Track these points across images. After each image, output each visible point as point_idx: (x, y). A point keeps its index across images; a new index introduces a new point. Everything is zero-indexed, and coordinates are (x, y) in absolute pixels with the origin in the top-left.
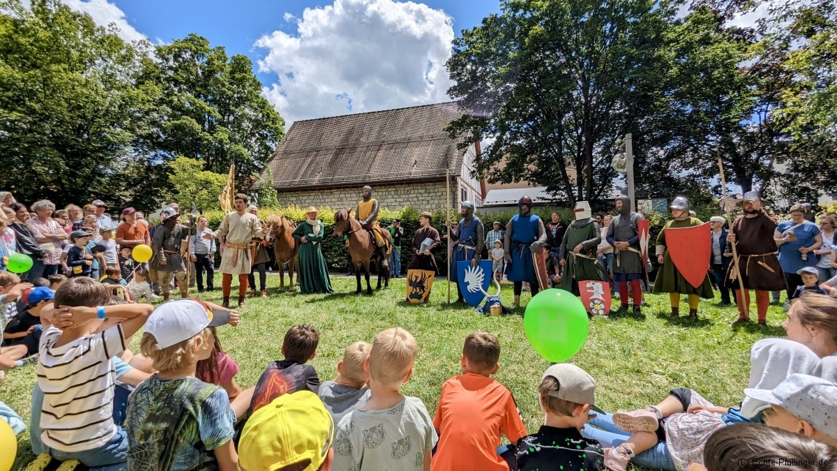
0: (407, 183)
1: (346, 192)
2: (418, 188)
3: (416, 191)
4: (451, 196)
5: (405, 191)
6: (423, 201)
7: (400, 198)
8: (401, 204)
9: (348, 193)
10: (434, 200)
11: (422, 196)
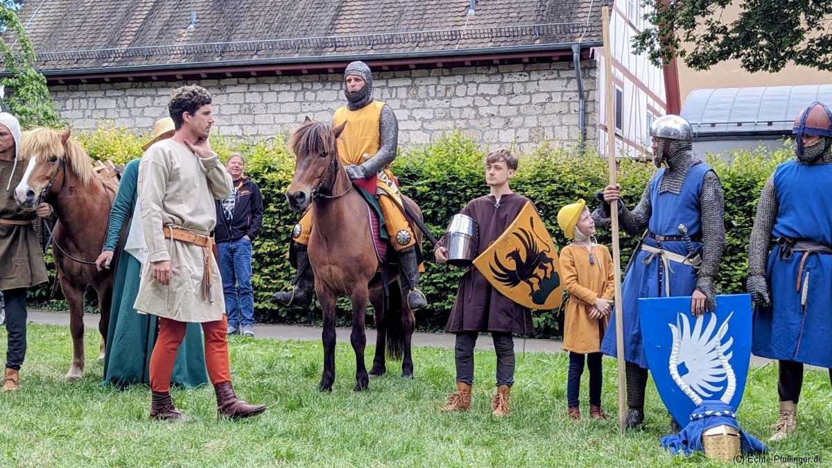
0: (446, 66)
1: (265, 88)
2: (479, 79)
3: (472, 89)
4: (576, 106)
5: (439, 88)
6: (492, 119)
7: (424, 107)
8: (425, 125)
9: (270, 91)
10: (524, 116)
11: (490, 104)
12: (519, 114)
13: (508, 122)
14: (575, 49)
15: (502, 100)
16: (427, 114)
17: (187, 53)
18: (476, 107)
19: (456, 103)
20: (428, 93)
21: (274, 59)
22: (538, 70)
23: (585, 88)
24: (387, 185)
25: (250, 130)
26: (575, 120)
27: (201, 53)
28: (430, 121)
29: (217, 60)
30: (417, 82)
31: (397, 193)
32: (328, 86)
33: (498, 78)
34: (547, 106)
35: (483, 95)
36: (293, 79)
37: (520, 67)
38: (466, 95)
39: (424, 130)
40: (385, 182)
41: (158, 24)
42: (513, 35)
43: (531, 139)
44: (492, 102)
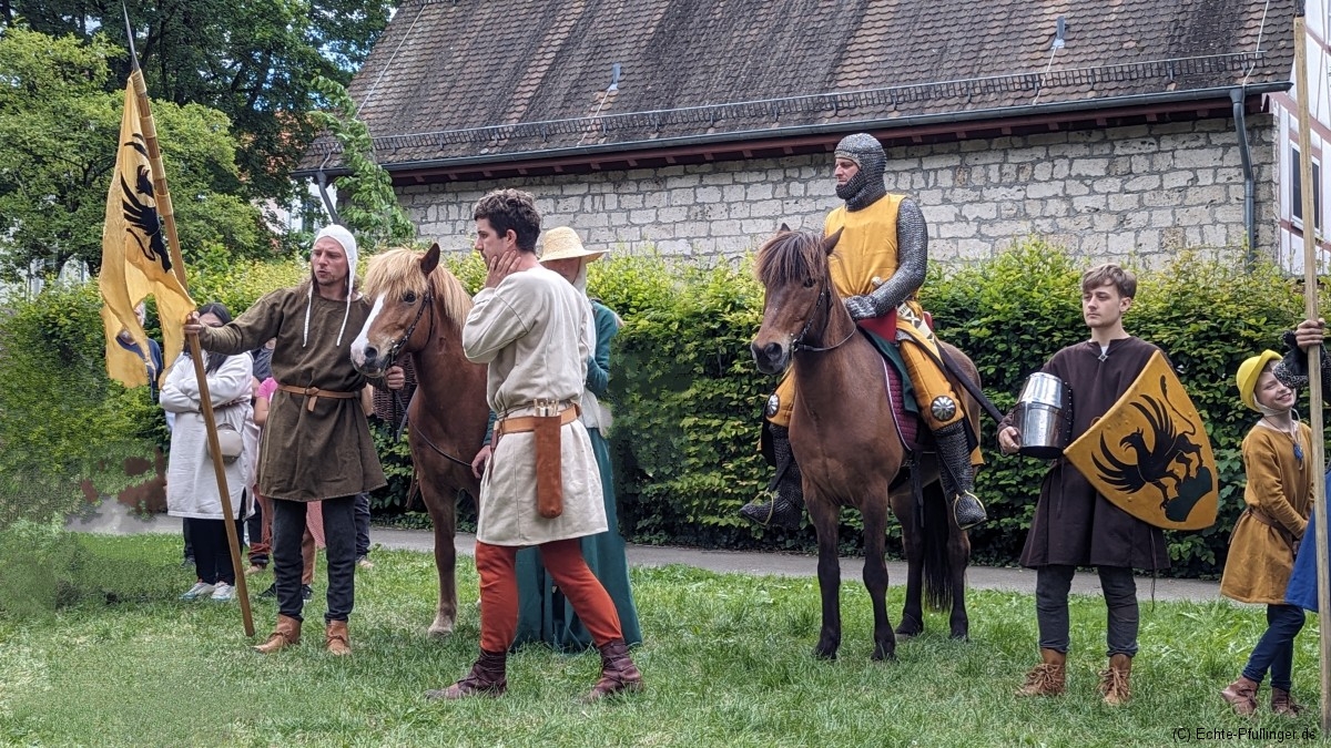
0: (1017, 132)
1: (726, 180)
2: (1072, 152)
3: (1062, 168)
4: (1239, 191)
5: (1006, 169)
6: (1096, 217)
7: (981, 200)
8: (984, 229)
9: (735, 183)
10: (1150, 209)
11: (1093, 192)
12: (1141, 206)
13: (1123, 221)
14: (1235, 96)
15: (1113, 184)
16: (986, 211)
17: (606, 128)
18: (1067, 198)
19: (1035, 191)
20: (987, 178)
21: (739, 132)
22: (1173, 135)
23: (1254, 160)
24: (914, 325)
25: (704, 246)
26: (1237, 213)
27: (627, 128)
28: (991, 222)
29: (653, 137)
30: (970, 160)
31: (930, 337)
33: (1106, 149)
34: (1190, 192)
35: (1081, 178)
36: (769, 163)
37: (1143, 129)
38: (1052, 179)
39: (982, 237)
40: (910, 321)
41: (563, 85)
42: (1129, 78)
43: (1163, 248)
44: (1097, 187)
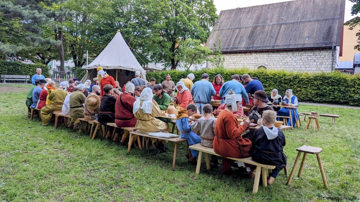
0: (301, 50)
1: (260, 54)
4: (331, 58)
5: (299, 54)
7: (295, 58)
10: (319, 60)
11: (311, 57)
12: (317, 59)
13: (315, 61)
14: (333, 47)
15: (314, 56)
16: (296, 59)
17: (245, 48)
18: (307, 58)
19: (303, 57)
20: (296, 55)
22: (323, 51)
23: (334, 54)
25: (256, 62)
26: (331, 61)
27: (248, 48)
28: (297, 61)
30: (294, 53)
32: (274, 54)
33: (313, 52)
34: (324, 58)
35: (309, 56)
37: (318, 50)
38: (305, 55)
39: (295, 62)
41: (237, 42)
42: (318, 44)
43: (320, 64)
